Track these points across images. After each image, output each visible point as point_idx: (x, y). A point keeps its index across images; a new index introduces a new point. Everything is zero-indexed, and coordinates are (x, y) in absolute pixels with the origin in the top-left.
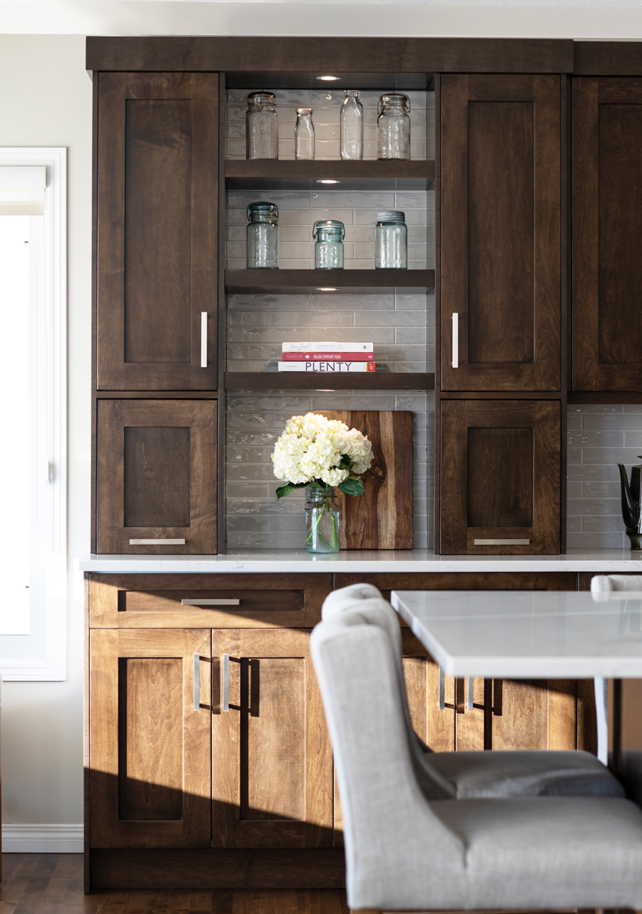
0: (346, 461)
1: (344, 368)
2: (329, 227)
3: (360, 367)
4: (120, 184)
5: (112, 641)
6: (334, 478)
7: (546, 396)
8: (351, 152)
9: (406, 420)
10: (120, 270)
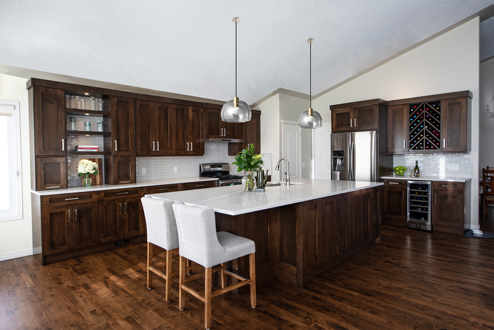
0: (95, 169)
1: (92, 151)
2: (88, 123)
3: (96, 150)
4: (41, 111)
5: (48, 210)
6: (92, 172)
7: (132, 156)
8: (93, 109)
9: (100, 160)
10: (42, 129)
